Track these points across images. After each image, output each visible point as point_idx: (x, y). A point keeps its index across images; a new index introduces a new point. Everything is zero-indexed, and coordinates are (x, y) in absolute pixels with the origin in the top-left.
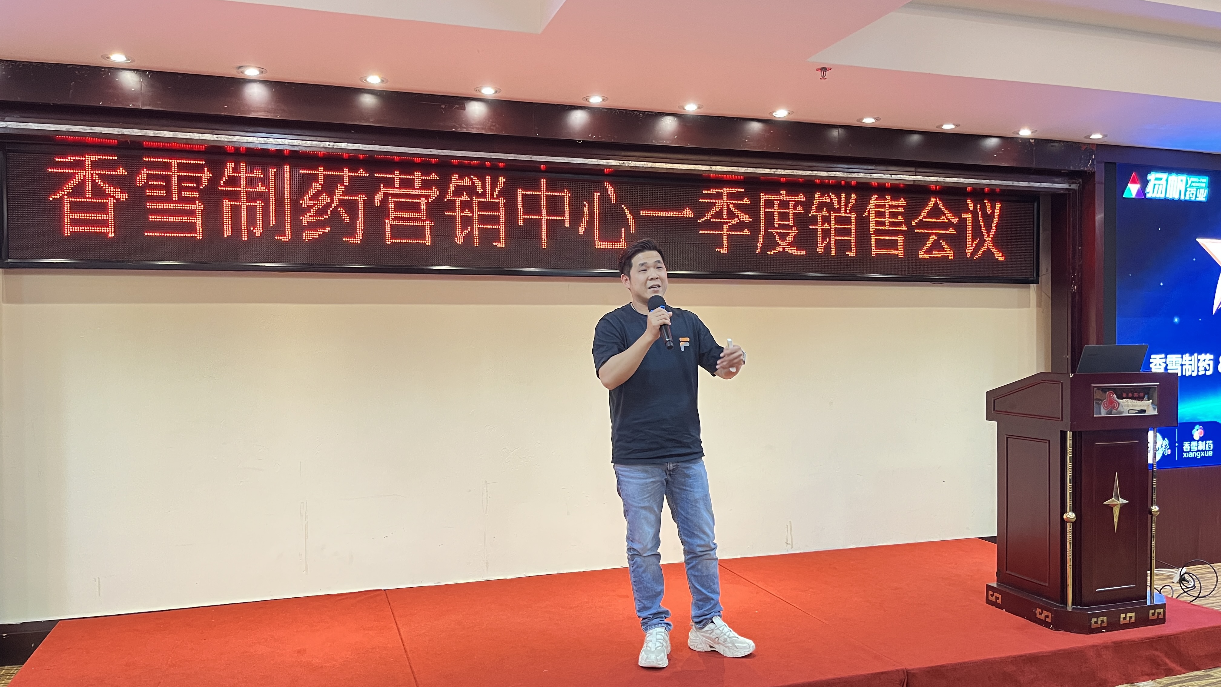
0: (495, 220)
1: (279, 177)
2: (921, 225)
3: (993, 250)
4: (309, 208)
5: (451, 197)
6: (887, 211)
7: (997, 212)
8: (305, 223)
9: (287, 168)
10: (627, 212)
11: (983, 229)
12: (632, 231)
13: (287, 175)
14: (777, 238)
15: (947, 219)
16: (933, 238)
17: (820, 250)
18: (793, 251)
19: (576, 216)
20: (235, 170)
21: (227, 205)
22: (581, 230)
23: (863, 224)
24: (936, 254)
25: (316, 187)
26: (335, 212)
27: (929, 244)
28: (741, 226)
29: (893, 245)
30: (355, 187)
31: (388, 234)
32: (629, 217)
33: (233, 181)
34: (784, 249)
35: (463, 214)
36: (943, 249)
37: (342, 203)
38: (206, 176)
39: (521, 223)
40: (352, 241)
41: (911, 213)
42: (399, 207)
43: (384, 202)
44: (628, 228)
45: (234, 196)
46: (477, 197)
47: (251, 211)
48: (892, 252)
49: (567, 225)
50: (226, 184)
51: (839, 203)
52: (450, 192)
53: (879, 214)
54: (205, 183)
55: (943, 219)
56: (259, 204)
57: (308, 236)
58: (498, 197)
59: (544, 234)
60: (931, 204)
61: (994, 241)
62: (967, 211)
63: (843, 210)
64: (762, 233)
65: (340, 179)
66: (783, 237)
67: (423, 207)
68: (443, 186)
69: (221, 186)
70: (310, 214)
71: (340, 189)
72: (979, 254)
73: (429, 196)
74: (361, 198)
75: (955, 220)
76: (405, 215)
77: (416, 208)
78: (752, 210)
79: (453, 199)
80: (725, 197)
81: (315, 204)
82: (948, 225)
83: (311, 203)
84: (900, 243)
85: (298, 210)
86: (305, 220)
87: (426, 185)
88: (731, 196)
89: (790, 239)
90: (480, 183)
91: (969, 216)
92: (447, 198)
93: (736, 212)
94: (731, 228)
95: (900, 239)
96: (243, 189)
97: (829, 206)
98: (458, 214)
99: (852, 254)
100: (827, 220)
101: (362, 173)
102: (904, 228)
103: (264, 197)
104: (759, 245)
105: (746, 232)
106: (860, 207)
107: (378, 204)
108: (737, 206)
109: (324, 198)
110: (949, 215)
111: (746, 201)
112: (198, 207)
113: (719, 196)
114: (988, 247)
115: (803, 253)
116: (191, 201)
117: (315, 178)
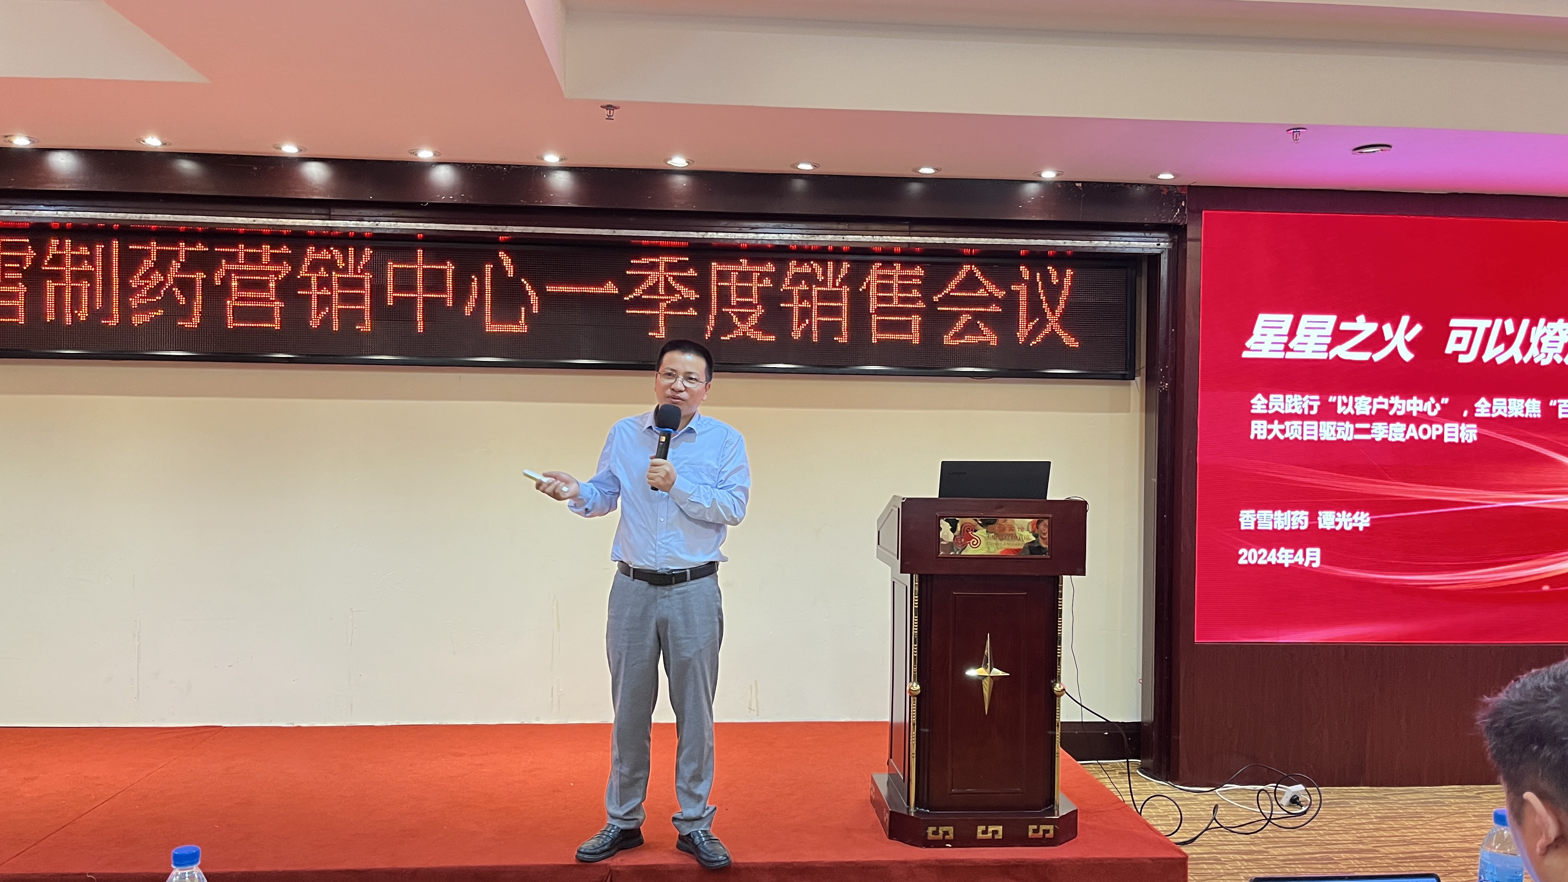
0: (359, 299)
1: (107, 255)
2: (948, 300)
3: (1060, 332)
4: (140, 287)
5: (306, 273)
6: (895, 283)
7: (1067, 282)
8: (134, 305)
9: (115, 244)
10: (528, 287)
11: (1045, 305)
12: (535, 310)
13: (115, 252)
14: (735, 319)
15: (988, 292)
16: (965, 318)
17: (796, 334)
18: (759, 337)
19: (461, 294)
20: (60, 247)
21: (50, 285)
22: (468, 311)
23: (859, 301)
24: (969, 339)
25: (148, 263)
26: (169, 292)
27: (959, 325)
28: (684, 304)
29: (905, 327)
30: (193, 262)
31: (230, 318)
32: (532, 293)
33: (57, 260)
34: (744, 333)
35: (320, 293)
36: (981, 333)
37: (178, 282)
38: (30, 254)
39: (390, 303)
40: (187, 325)
41: (930, 286)
42: (244, 285)
43: (226, 281)
44: (529, 307)
45: (57, 276)
46: (337, 272)
47: (76, 292)
48: (904, 337)
49: (450, 303)
50: (51, 263)
51: (825, 274)
52: (305, 267)
53: (882, 288)
54: (28, 263)
55: (981, 293)
56: (85, 285)
57: (137, 320)
58: (362, 272)
59: (420, 316)
60: (962, 274)
61: (1063, 321)
62: (1019, 280)
63: (830, 284)
64: (714, 312)
65: (175, 255)
66: (743, 317)
67: (272, 285)
68: (295, 261)
69: (45, 266)
70: (141, 295)
71: (175, 265)
72: (1039, 339)
73: (280, 272)
74: (200, 276)
75: (1000, 294)
76: (250, 294)
77: (262, 286)
78: (701, 284)
79: (308, 275)
80: (662, 268)
81: (146, 284)
82: (991, 299)
83: (142, 283)
84: (915, 327)
85: (126, 290)
86: (134, 303)
87: (276, 259)
88: (670, 267)
89: (753, 320)
90: (341, 255)
91: (1022, 289)
92: (301, 275)
93: (678, 287)
94: (669, 307)
95: (916, 319)
96: (68, 268)
97: (811, 278)
98: (314, 292)
99: (843, 339)
100: (805, 296)
101: (200, 247)
102: (921, 305)
103: (89, 276)
104: (710, 328)
105: (692, 312)
106: (855, 279)
107: (218, 283)
108: (677, 279)
109: (157, 277)
110: (992, 288)
111: (692, 273)
112: (22, 289)
113: (654, 267)
114: (1052, 329)
115: (772, 338)
116: (14, 282)
117: (147, 254)
